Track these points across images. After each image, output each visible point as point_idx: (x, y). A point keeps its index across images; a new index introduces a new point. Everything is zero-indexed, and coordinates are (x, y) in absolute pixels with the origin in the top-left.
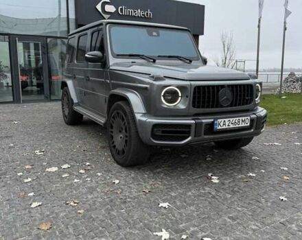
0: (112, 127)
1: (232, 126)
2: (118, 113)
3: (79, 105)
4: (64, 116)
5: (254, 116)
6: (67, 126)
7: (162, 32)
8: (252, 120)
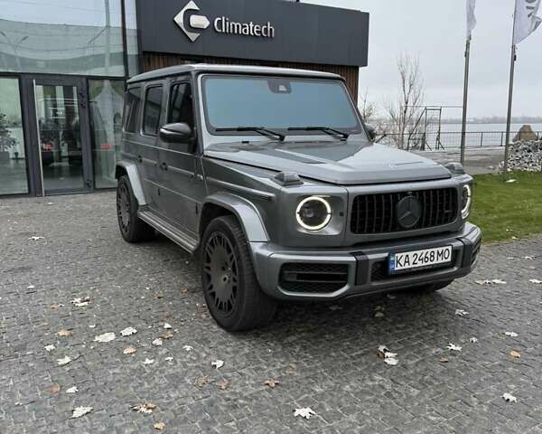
0: (209, 260)
1: (420, 264)
2: (219, 237)
3: (148, 210)
4: (122, 226)
5: (459, 244)
6: (127, 245)
7: (294, 84)
8: (455, 252)
